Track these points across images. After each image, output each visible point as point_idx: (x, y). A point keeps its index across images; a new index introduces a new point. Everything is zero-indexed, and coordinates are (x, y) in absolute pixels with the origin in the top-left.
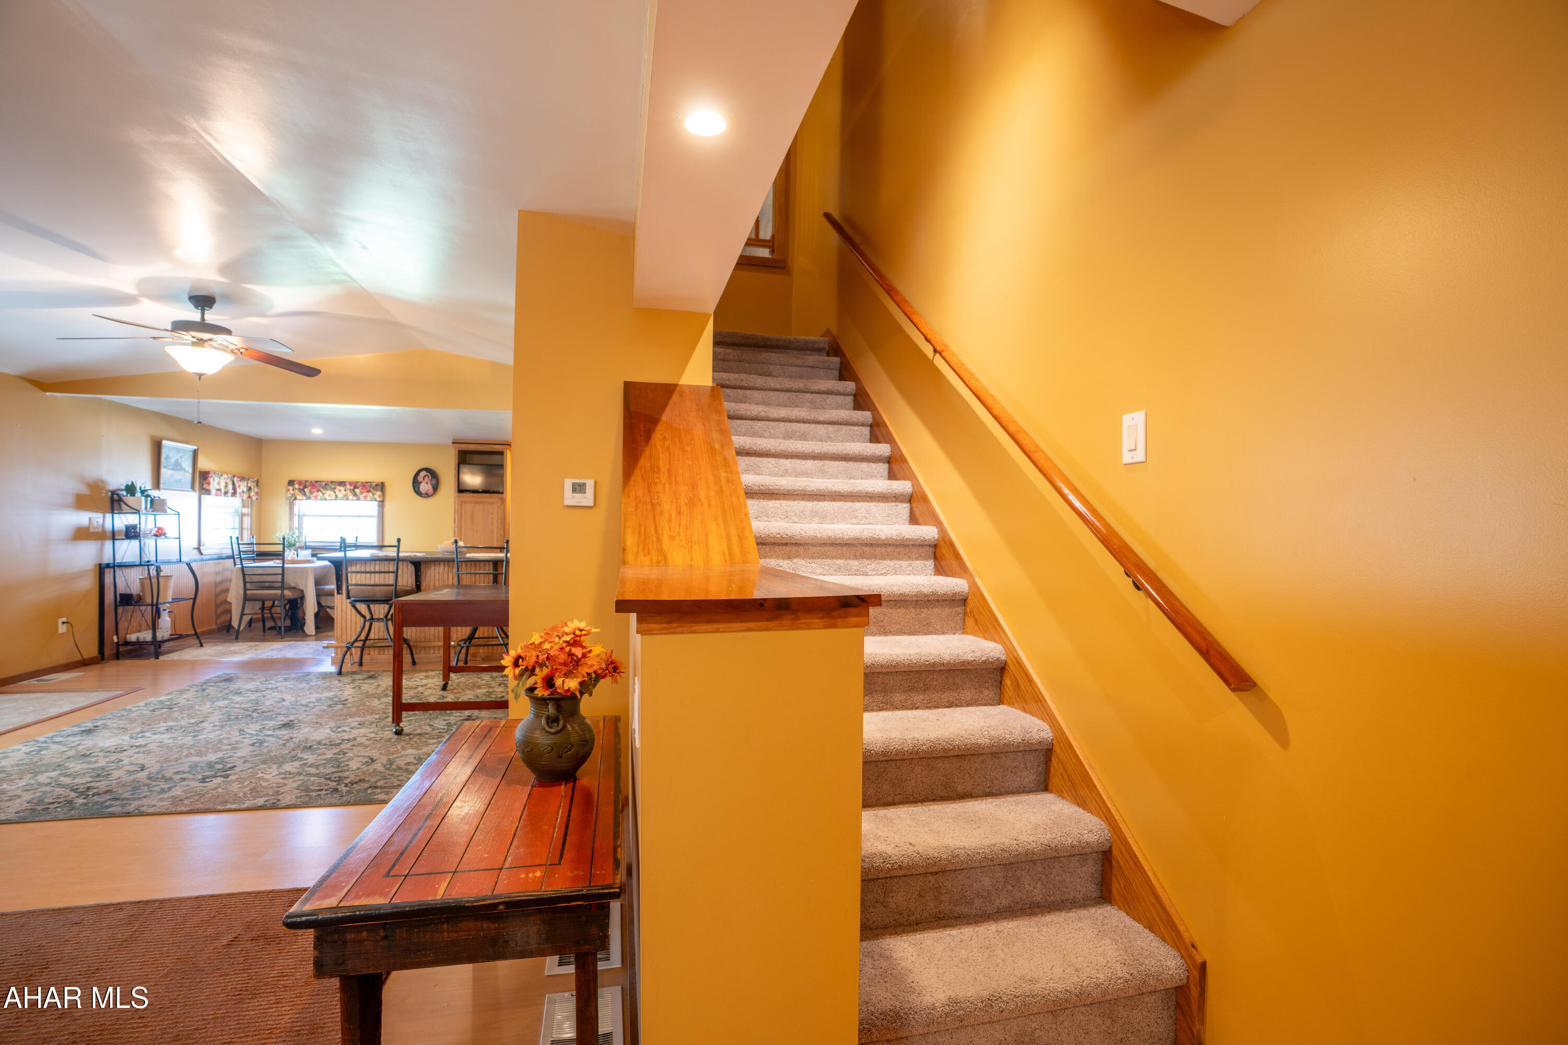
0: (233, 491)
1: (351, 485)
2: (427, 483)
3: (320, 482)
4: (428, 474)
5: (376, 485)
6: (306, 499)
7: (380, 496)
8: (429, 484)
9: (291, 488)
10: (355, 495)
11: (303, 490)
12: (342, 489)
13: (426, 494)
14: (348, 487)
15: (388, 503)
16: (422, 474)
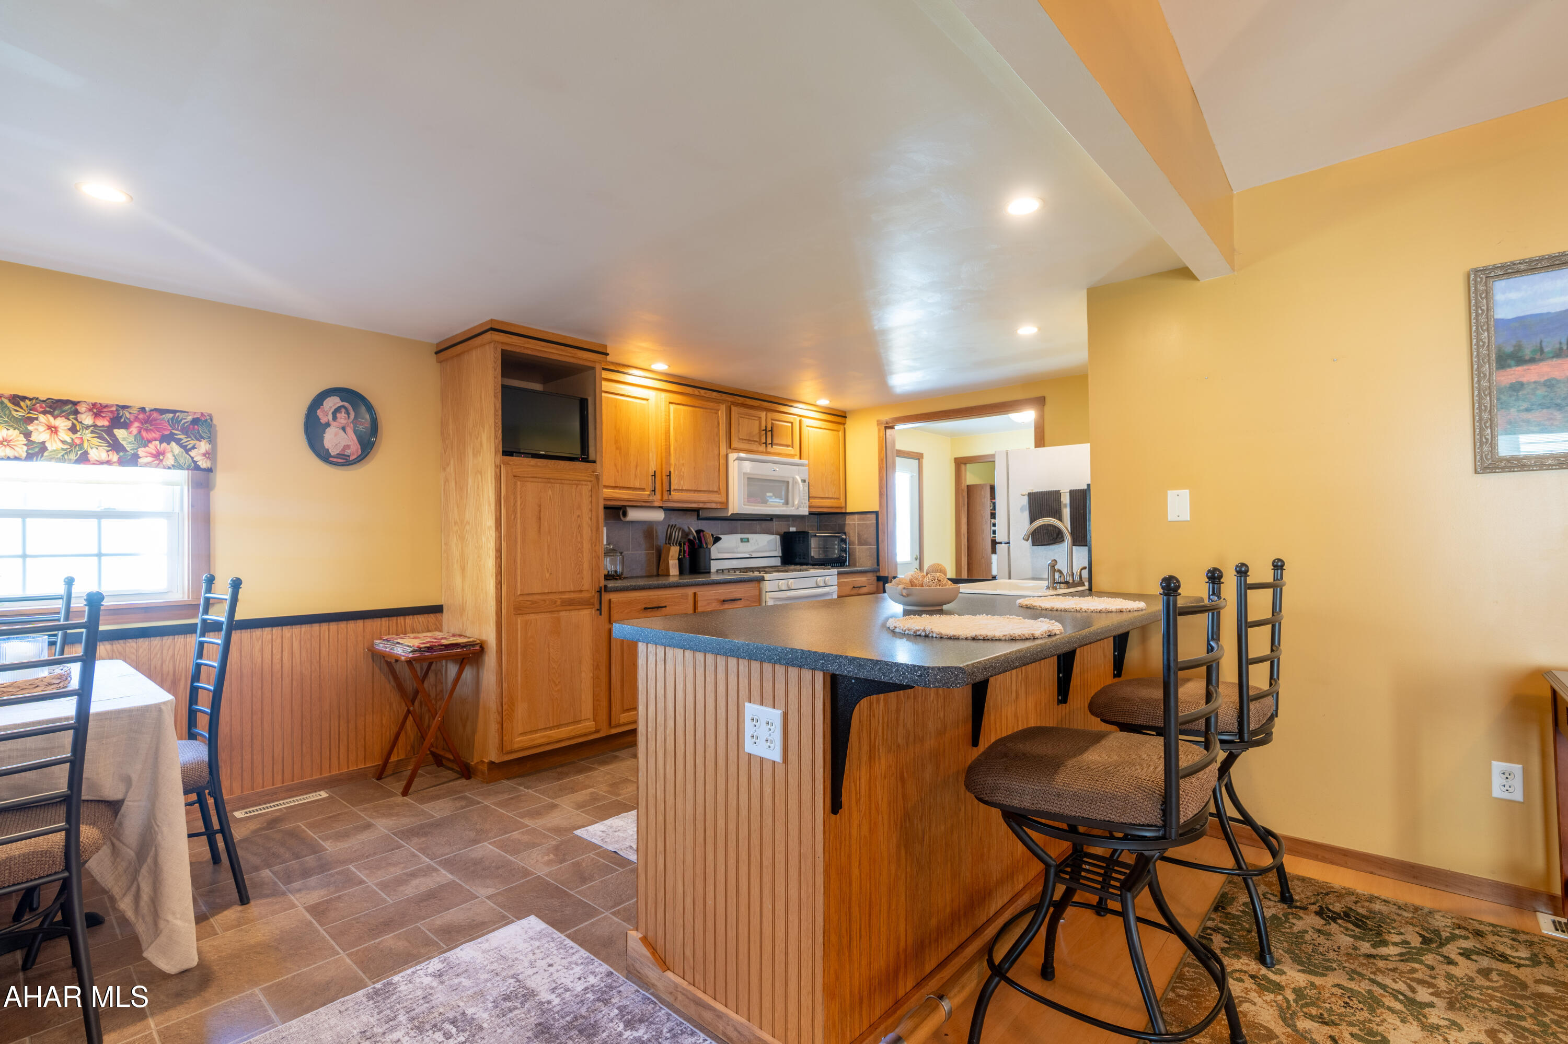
1: (97, 415)
2: (344, 429)
4: (347, 404)
5: (195, 421)
7: (206, 455)
8: (350, 430)
10: (116, 446)
12: (63, 425)
13: (339, 456)
14: (87, 421)
15: (222, 480)
16: (331, 404)
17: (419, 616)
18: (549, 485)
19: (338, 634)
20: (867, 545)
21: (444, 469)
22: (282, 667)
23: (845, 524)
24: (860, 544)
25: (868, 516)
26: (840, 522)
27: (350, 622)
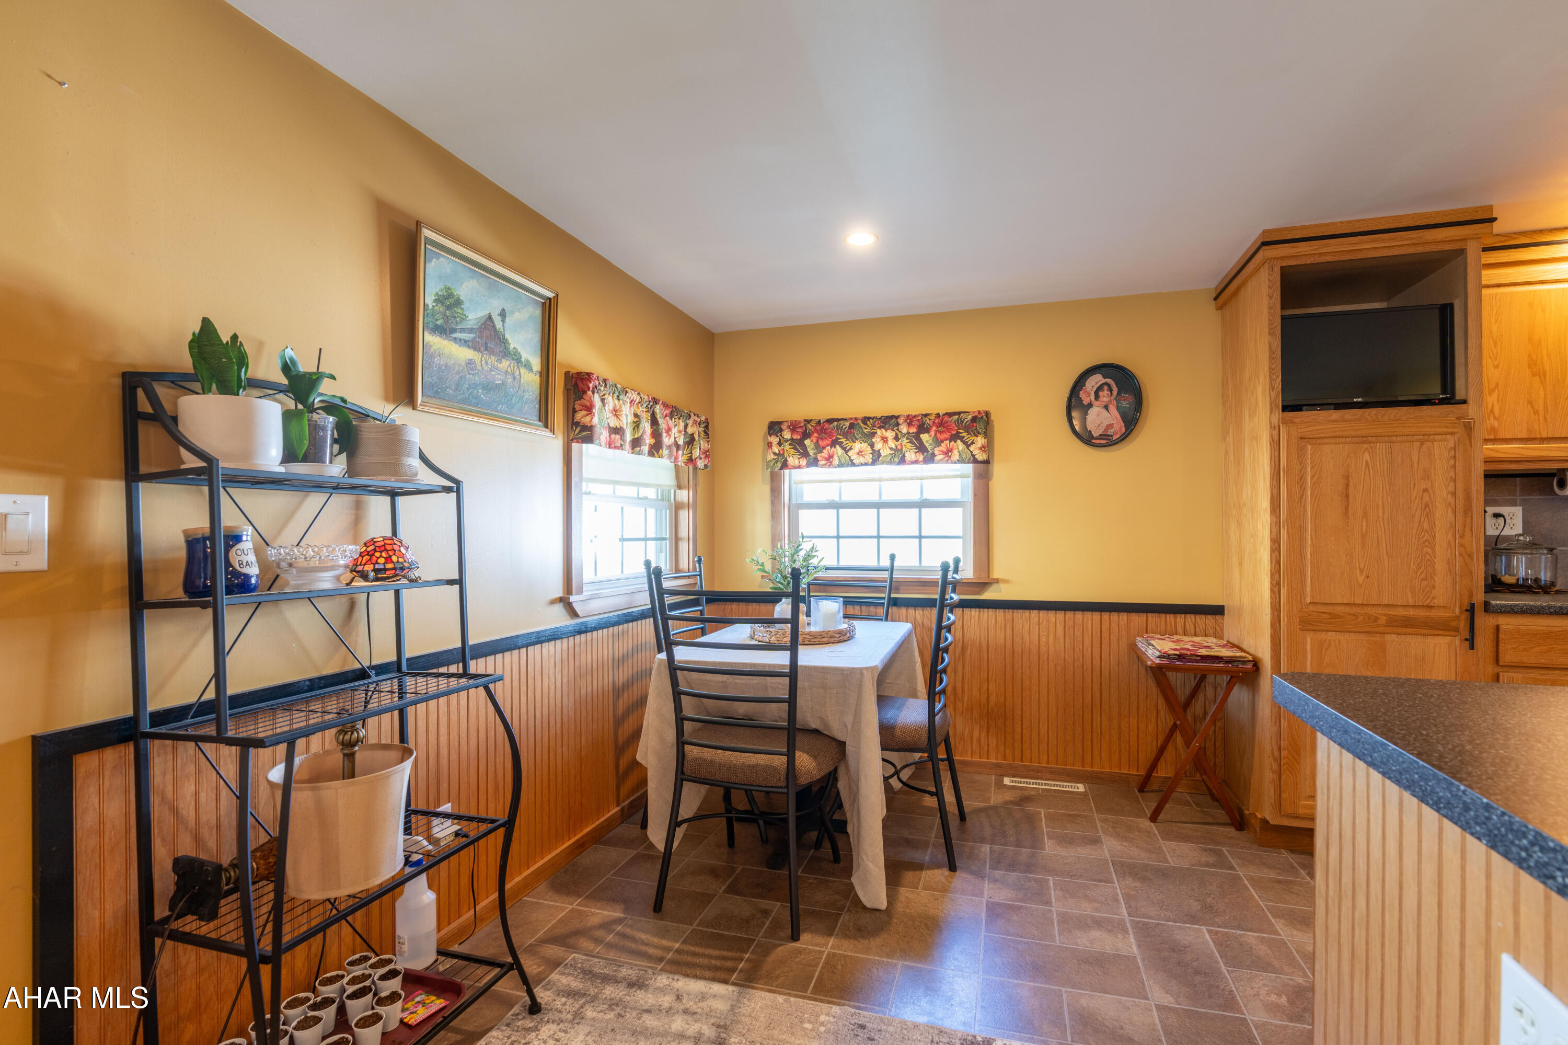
0: (653, 441)
1: (909, 425)
2: (1106, 407)
3: (838, 420)
4: (1109, 381)
5: (974, 419)
6: (808, 465)
7: (982, 448)
8: (1113, 408)
9: (774, 440)
10: (921, 448)
11: (801, 443)
12: (890, 434)
13: (1102, 436)
14: (904, 429)
15: (998, 469)
16: (1093, 384)
17: (1192, 616)
18: (1366, 446)
19: (1101, 625)
21: (1224, 439)
22: (1048, 650)
27: (1114, 613)
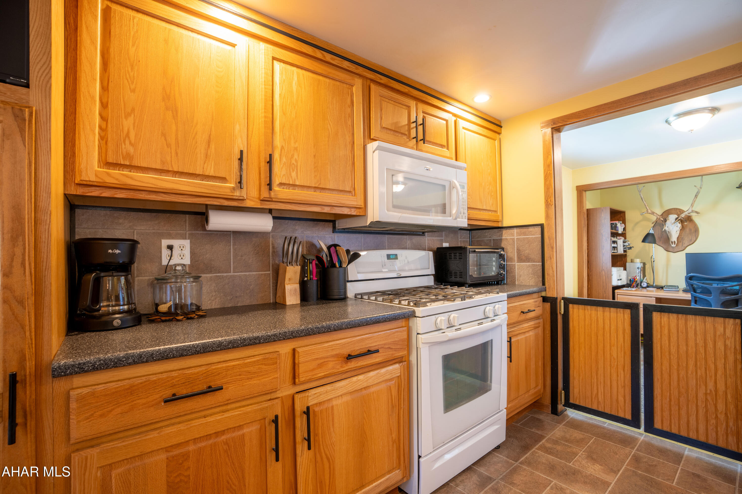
20: (529, 262)
23: (501, 239)
24: (520, 260)
25: (531, 229)
26: (495, 237)
